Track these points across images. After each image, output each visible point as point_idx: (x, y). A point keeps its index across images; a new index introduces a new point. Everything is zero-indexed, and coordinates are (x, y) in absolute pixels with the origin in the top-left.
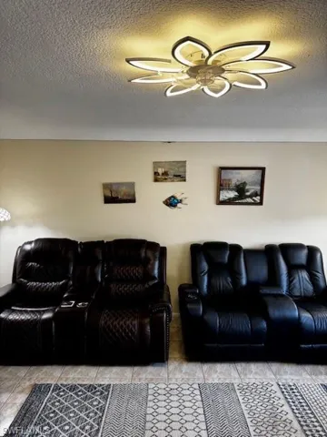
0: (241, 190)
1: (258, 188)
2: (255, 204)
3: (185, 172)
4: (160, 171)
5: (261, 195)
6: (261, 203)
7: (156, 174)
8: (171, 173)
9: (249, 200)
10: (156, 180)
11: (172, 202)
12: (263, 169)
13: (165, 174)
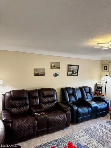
0: (73, 71)
1: (77, 71)
2: (76, 75)
3: (60, 66)
4: (53, 65)
5: (78, 73)
6: (77, 75)
7: (51, 66)
8: (56, 66)
9: (75, 74)
10: (51, 68)
11: (55, 75)
12: (78, 66)
13: (54, 66)
